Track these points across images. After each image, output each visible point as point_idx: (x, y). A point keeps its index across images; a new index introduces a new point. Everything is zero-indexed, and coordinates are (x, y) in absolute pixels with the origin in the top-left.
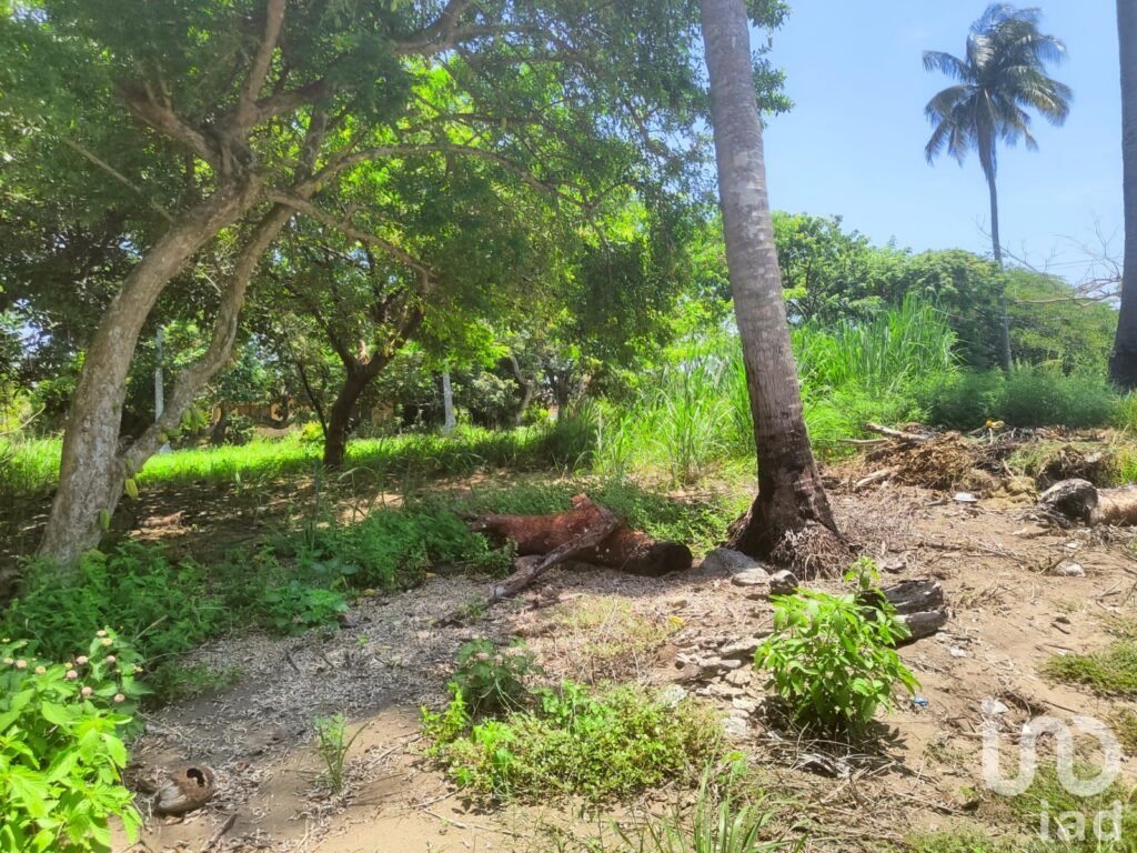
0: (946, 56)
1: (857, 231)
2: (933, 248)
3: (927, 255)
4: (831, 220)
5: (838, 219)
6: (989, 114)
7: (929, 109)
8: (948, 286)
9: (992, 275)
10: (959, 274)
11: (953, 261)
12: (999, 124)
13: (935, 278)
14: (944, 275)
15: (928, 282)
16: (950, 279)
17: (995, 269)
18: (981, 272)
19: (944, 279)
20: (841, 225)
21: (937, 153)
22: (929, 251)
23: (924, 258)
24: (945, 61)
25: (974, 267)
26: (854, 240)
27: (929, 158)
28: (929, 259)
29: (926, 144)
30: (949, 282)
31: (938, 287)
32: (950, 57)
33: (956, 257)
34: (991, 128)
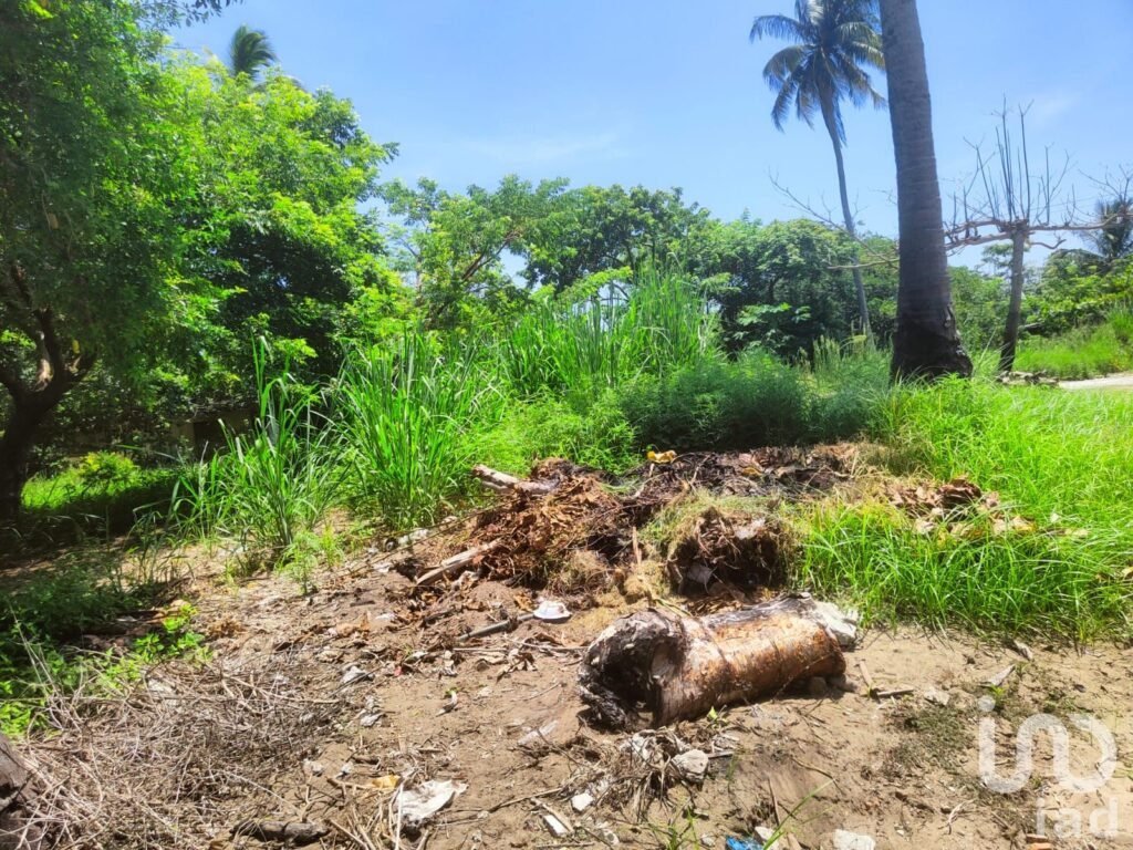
0: (780, 19)
1: (696, 204)
2: (779, 219)
3: (774, 226)
4: (671, 193)
5: (678, 191)
6: (829, 75)
7: (766, 72)
8: (794, 257)
9: (840, 244)
10: (806, 244)
11: (798, 231)
12: (841, 82)
13: (782, 249)
14: (791, 245)
15: (774, 255)
16: (797, 250)
17: (842, 237)
18: (829, 241)
19: (791, 250)
20: (682, 199)
21: (785, 118)
22: (775, 222)
23: (771, 229)
24: (777, 23)
25: (822, 236)
26: (695, 212)
27: (778, 124)
28: (776, 230)
29: (771, 110)
30: (795, 253)
31: (786, 259)
32: (785, 19)
33: (802, 226)
34: (834, 88)
